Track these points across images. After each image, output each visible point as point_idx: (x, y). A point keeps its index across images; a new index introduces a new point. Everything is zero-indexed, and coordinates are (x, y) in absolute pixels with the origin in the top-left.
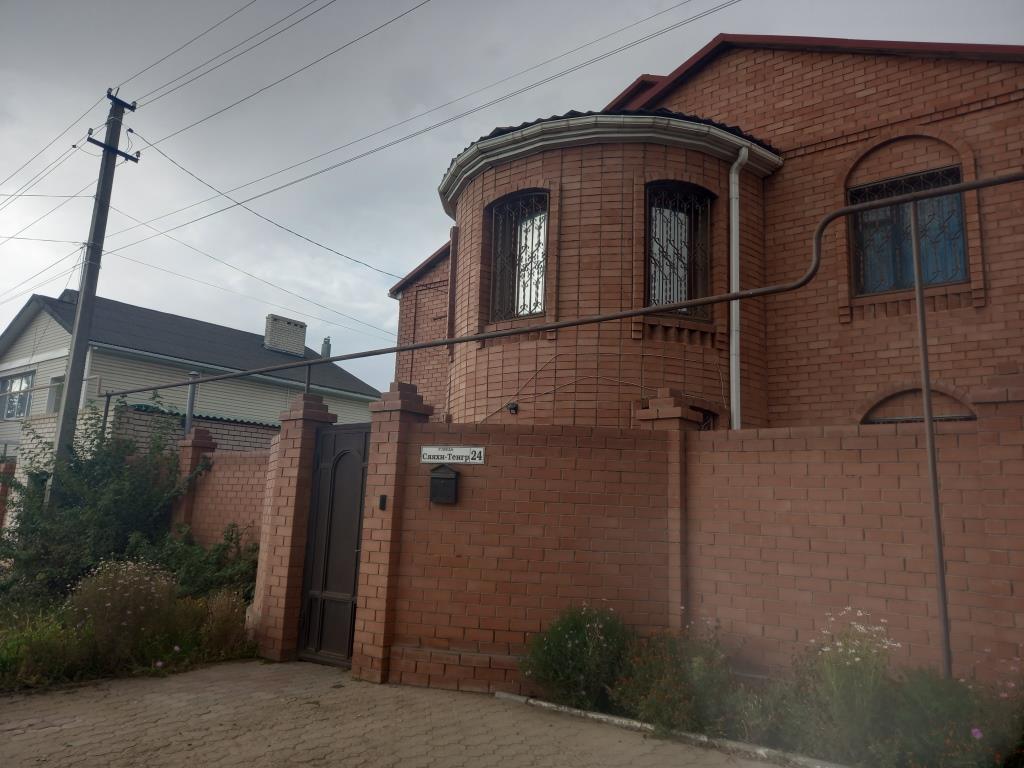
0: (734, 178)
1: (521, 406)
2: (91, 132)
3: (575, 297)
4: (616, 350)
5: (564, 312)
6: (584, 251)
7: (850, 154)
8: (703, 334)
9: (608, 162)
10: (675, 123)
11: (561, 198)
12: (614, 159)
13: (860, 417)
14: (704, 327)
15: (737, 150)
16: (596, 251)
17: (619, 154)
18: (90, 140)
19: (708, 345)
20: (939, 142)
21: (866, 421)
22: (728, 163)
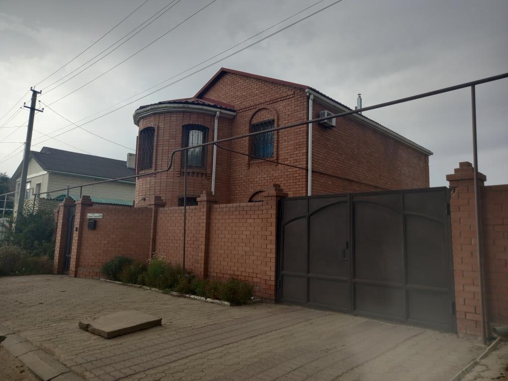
0: (216, 121)
1: (146, 198)
2: (25, 103)
4: (172, 180)
5: (157, 168)
6: (164, 148)
7: (251, 113)
8: (203, 174)
9: (172, 118)
11: (158, 130)
13: (248, 200)
14: (204, 172)
15: (215, 113)
16: (167, 148)
17: (175, 116)
18: (25, 106)
19: (204, 178)
20: (270, 111)
21: (250, 201)
22: (213, 116)
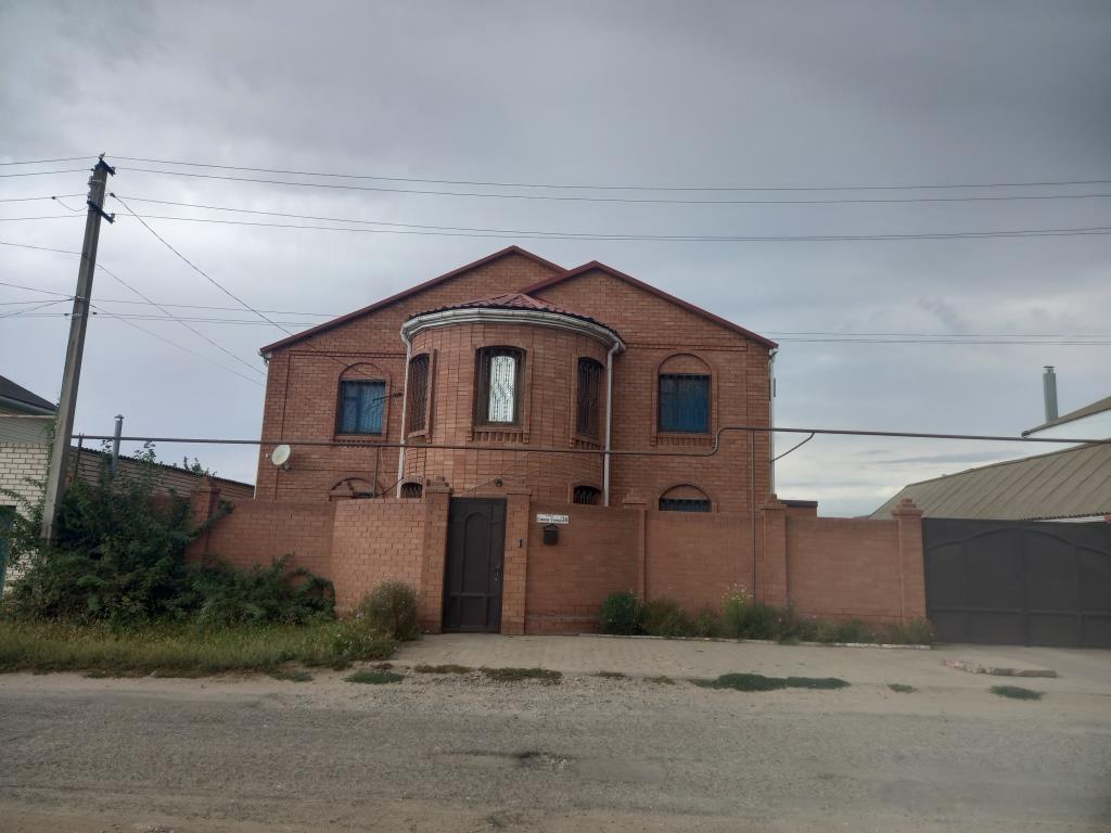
0: (610, 359)
1: (503, 482)
3: (540, 419)
7: (661, 355)
8: (596, 446)
10: (596, 327)
11: (533, 357)
12: (562, 340)
14: (597, 442)
15: (614, 342)
16: (552, 393)
20: (702, 360)
22: (608, 348)
